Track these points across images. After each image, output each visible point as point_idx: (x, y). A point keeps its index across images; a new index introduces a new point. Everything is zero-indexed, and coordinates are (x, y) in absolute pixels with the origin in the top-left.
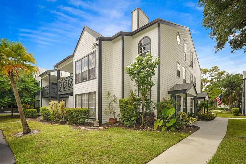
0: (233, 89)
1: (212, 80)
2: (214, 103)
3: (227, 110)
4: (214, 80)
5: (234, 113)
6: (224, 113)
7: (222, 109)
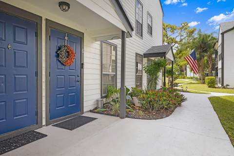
0: (206, 51)
1: (181, 40)
2: (183, 71)
3: (197, 79)
4: (184, 41)
5: (209, 83)
6: (194, 83)
7: (192, 78)
